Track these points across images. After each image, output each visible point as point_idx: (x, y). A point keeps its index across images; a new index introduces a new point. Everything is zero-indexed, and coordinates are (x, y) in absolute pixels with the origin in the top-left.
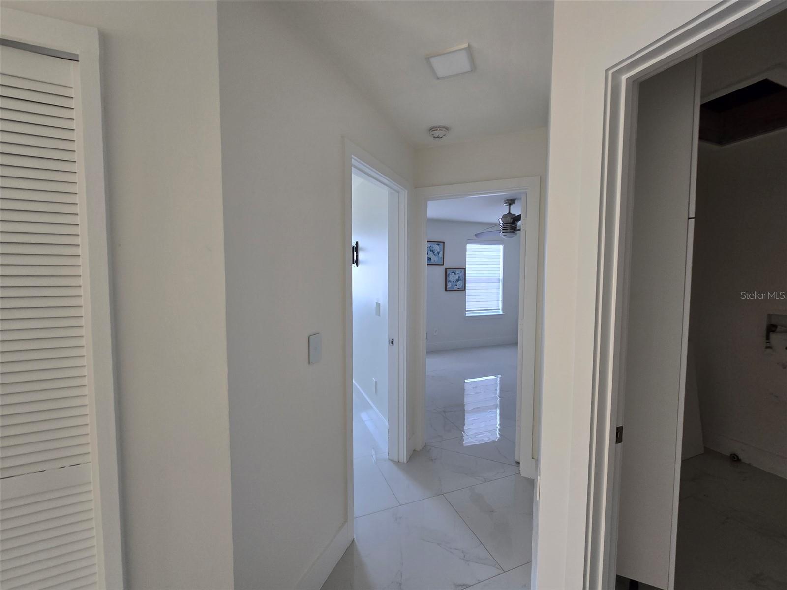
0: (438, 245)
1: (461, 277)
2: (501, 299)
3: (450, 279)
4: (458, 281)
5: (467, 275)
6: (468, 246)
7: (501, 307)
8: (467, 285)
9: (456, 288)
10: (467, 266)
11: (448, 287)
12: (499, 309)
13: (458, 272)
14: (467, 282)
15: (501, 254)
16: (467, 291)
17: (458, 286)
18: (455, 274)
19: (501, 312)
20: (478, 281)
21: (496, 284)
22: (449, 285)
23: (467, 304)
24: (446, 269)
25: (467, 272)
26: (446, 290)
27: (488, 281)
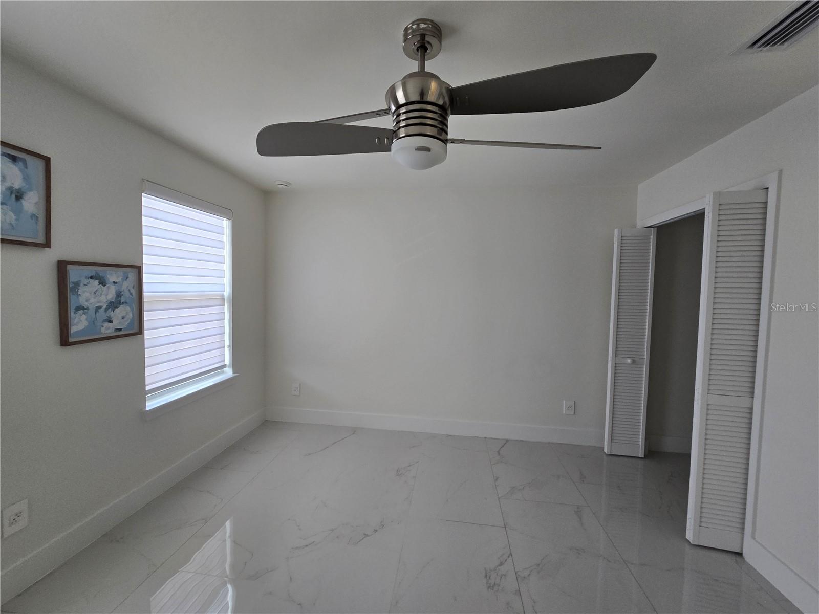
0: (14, 159)
1: (127, 294)
2: (227, 341)
3: (82, 301)
4: (113, 305)
5: (146, 288)
6: (148, 201)
7: (227, 360)
8: (147, 316)
9: (107, 329)
10: (146, 259)
11: (73, 329)
12: (224, 366)
13: (113, 276)
14: (146, 306)
15: (226, 238)
16: (146, 332)
17: (116, 324)
18: (103, 283)
19: (228, 373)
20: (175, 302)
21: (216, 310)
22: (79, 323)
23: (148, 371)
24: (62, 267)
25: (146, 278)
26: (65, 340)
27: (201, 301)
